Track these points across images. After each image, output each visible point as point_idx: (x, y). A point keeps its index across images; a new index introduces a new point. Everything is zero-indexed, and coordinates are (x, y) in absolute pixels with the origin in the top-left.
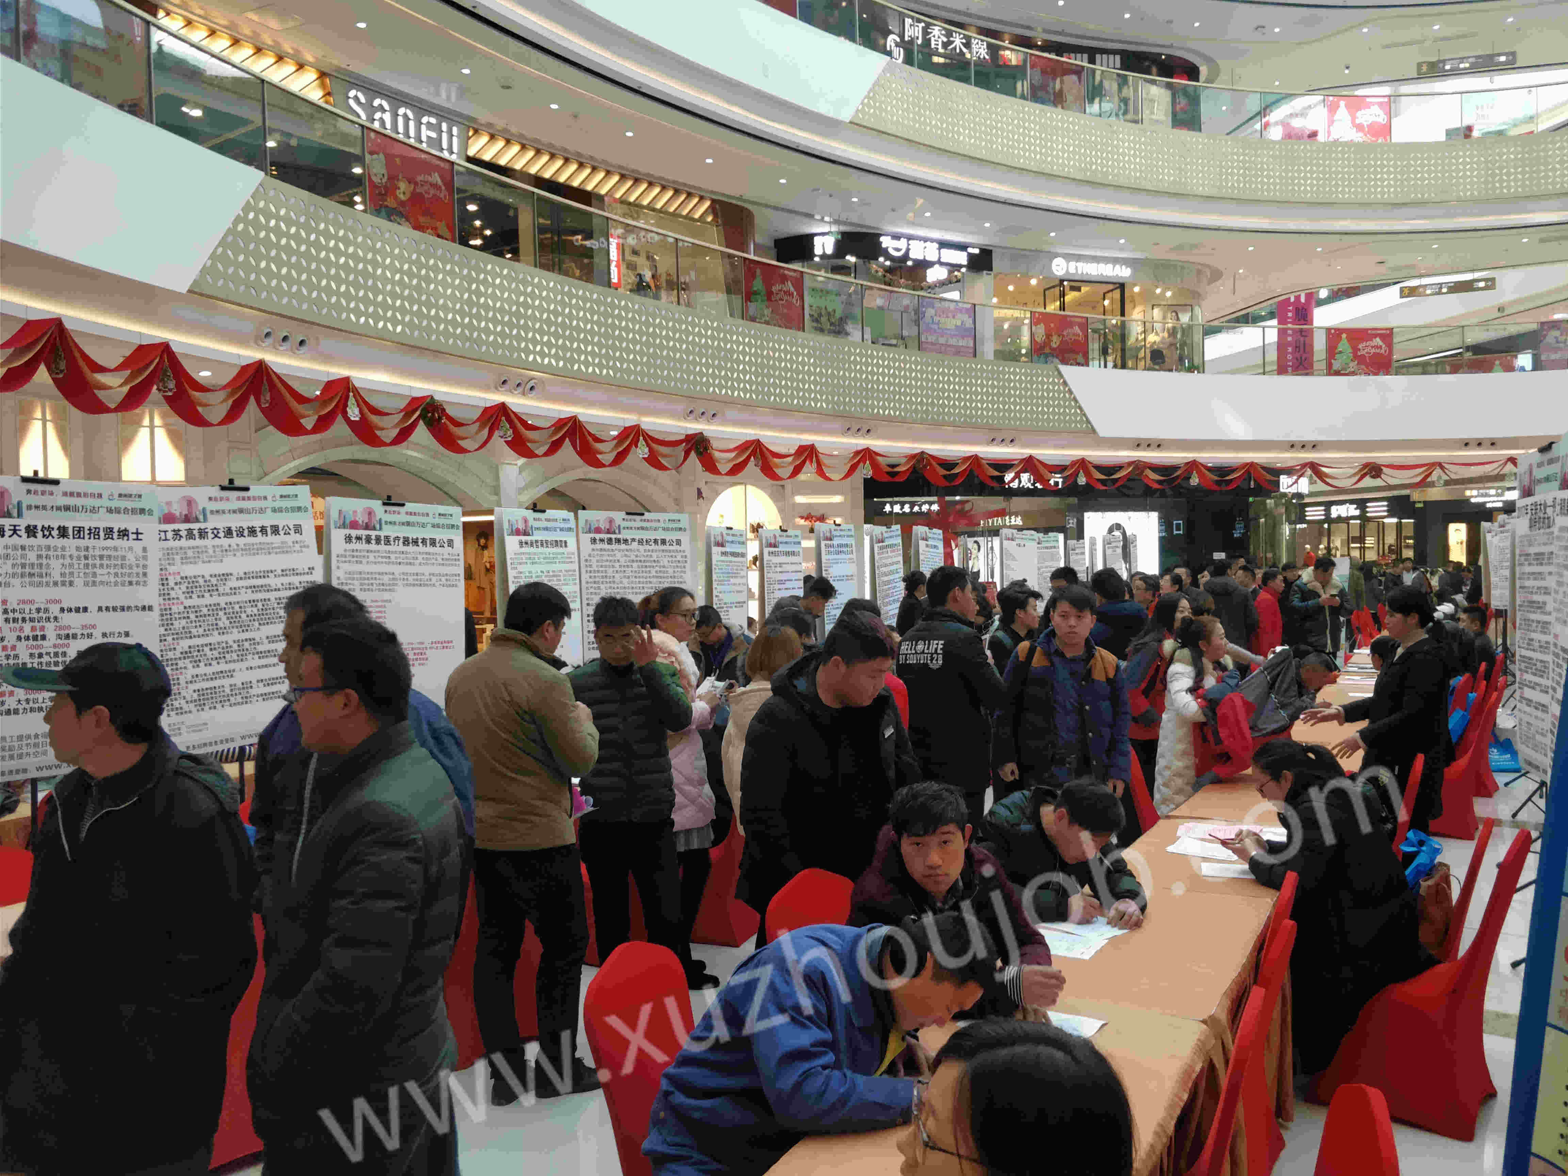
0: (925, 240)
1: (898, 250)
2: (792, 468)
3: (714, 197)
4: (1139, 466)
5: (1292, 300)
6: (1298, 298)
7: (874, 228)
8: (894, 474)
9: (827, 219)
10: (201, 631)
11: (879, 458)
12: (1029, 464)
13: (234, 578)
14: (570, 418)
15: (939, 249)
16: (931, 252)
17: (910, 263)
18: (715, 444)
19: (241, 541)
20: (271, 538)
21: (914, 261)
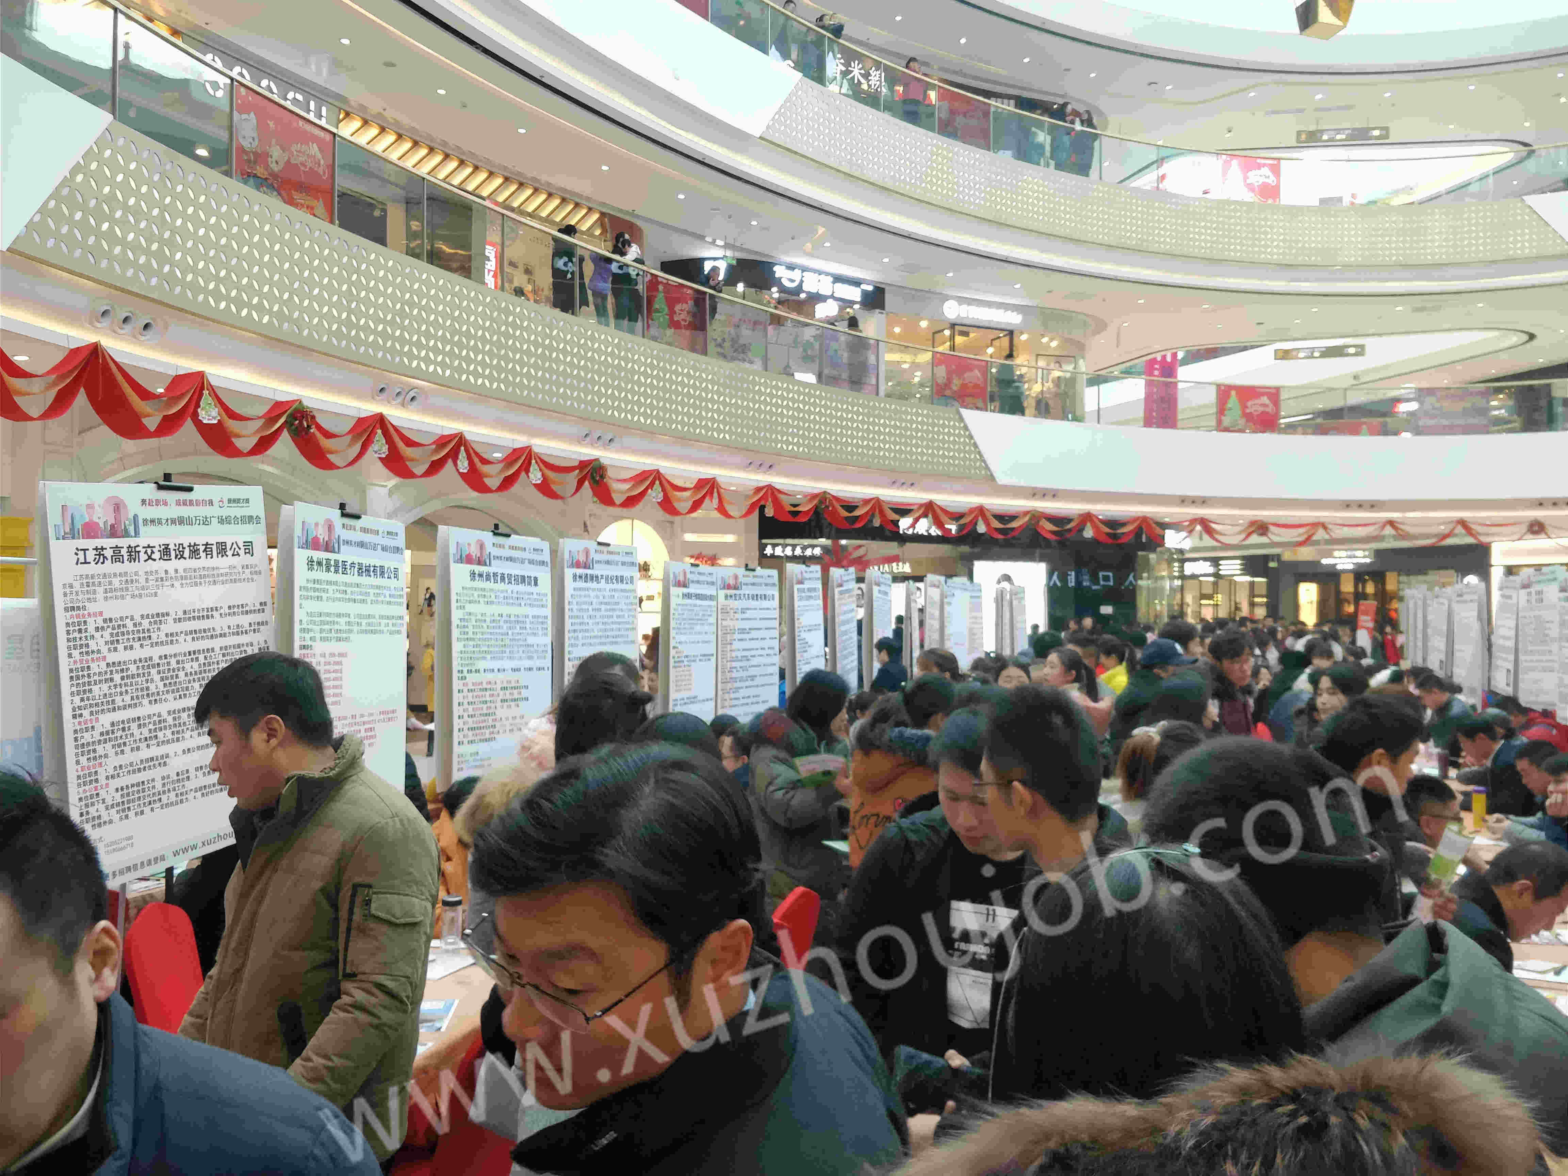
0: (820, 273)
1: (792, 281)
2: (691, 503)
3: (604, 210)
4: (1036, 516)
5: (1159, 359)
6: (1164, 357)
7: (767, 255)
8: (796, 514)
9: (720, 242)
10: (127, 698)
11: (782, 497)
12: (929, 509)
13: (170, 619)
14: (455, 435)
15: (834, 283)
16: (824, 286)
17: (803, 296)
18: (610, 473)
19: (181, 564)
20: (217, 561)
21: (808, 293)
